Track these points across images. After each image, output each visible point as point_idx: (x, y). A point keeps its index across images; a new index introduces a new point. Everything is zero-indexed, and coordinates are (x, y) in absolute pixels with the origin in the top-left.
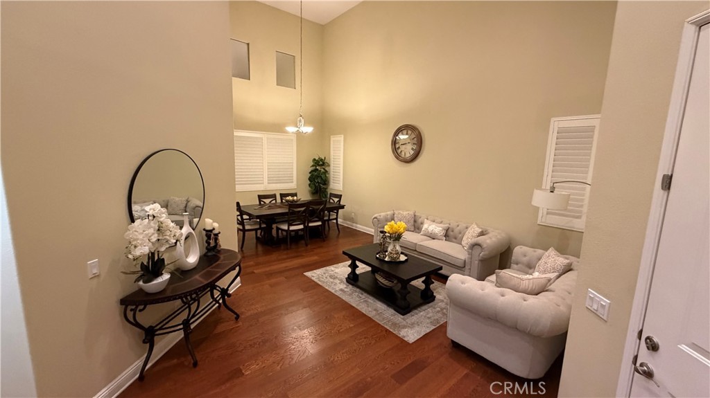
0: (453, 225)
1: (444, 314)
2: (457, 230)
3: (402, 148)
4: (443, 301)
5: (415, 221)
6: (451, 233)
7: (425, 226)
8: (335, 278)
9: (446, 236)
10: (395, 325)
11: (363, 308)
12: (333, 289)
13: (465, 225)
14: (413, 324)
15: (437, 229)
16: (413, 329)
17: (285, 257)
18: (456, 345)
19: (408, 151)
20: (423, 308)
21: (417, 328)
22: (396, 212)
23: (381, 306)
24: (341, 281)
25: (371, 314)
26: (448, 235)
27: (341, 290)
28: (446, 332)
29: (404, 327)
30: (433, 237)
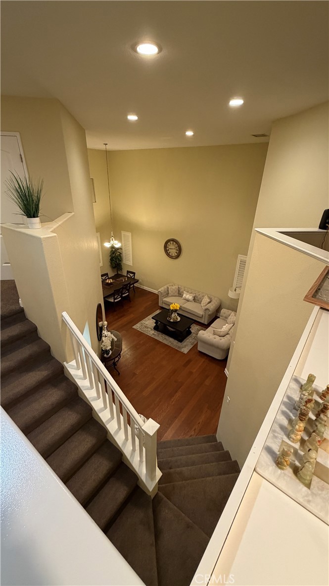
0: (197, 295)
1: (196, 339)
2: (199, 297)
3: (170, 250)
4: (194, 333)
5: (179, 291)
6: (196, 298)
7: (184, 295)
8: (148, 328)
9: (194, 299)
10: (179, 347)
11: (165, 342)
12: (150, 334)
13: (202, 295)
14: (185, 346)
15: (189, 297)
16: (185, 347)
17: (117, 317)
18: (200, 352)
19: (173, 252)
20: (188, 338)
21: (187, 348)
22: (169, 287)
23: (171, 339)
24: (152, 329)
25: (169, 344)
26: (195, 299)
27: (153, 334)
28: (197, 348)
29: (183, 347)
30: (188, 301)
